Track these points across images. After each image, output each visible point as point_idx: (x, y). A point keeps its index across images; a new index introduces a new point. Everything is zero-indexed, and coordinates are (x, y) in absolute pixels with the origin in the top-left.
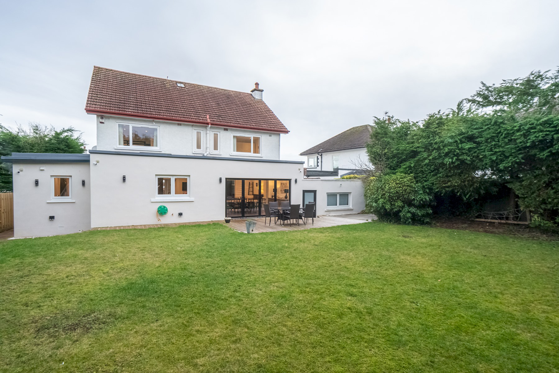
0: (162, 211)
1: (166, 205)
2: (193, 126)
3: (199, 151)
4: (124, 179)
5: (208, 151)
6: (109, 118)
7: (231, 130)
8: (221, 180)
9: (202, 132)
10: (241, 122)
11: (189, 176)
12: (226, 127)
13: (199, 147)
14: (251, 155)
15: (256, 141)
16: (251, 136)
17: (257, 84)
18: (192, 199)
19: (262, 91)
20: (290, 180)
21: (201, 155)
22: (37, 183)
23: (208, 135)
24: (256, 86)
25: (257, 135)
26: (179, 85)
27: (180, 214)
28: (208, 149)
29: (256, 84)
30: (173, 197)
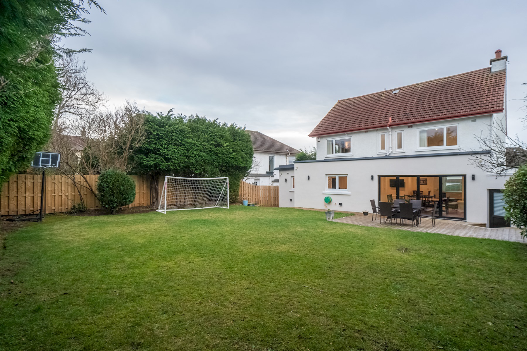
0: (328, 201)
1: (332, 197)
2: (377, 130)
3: (383, 151)
4: (309, 178)
5: (391, 150)
6: (322, 137)
7: (417, 126)
8: (372, 178)
9: (385, 134)
10: (429, 115)
11: (347, 174)
12: (410, 124)
13: (383, 147)
14: (444, 148)
15: (450, 131)
16: (443, 127)
17: (499, 52)
18: (349, 193)
19: (506, 58)
20: (464, 176)
21: (384, 155)
22: (286, 180)
23: (390, 135)
24: (497, 56)
25: (451, 125)
26: (394, 92)
27: (341, 204)
28: (391, 148)
29: (496, 53)
30: (337, 191)
